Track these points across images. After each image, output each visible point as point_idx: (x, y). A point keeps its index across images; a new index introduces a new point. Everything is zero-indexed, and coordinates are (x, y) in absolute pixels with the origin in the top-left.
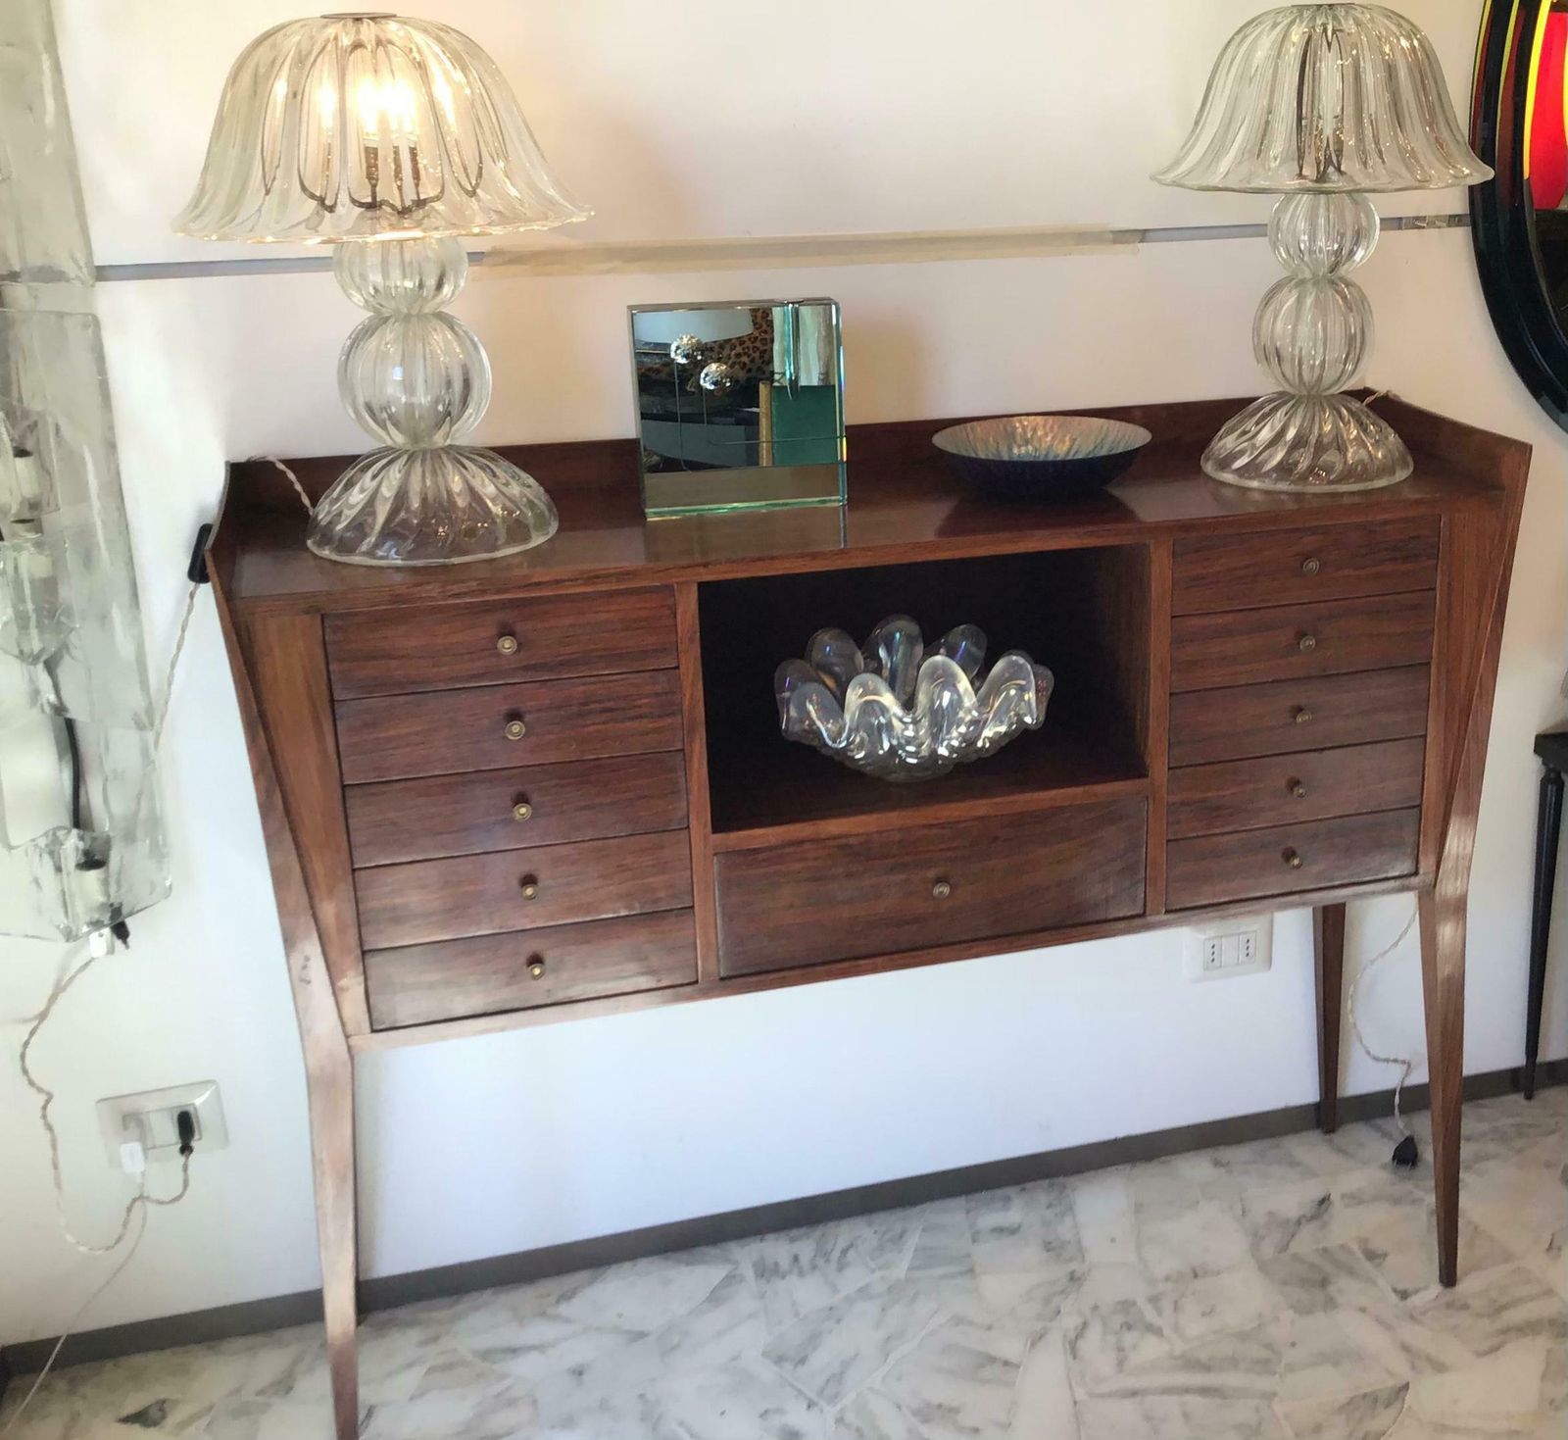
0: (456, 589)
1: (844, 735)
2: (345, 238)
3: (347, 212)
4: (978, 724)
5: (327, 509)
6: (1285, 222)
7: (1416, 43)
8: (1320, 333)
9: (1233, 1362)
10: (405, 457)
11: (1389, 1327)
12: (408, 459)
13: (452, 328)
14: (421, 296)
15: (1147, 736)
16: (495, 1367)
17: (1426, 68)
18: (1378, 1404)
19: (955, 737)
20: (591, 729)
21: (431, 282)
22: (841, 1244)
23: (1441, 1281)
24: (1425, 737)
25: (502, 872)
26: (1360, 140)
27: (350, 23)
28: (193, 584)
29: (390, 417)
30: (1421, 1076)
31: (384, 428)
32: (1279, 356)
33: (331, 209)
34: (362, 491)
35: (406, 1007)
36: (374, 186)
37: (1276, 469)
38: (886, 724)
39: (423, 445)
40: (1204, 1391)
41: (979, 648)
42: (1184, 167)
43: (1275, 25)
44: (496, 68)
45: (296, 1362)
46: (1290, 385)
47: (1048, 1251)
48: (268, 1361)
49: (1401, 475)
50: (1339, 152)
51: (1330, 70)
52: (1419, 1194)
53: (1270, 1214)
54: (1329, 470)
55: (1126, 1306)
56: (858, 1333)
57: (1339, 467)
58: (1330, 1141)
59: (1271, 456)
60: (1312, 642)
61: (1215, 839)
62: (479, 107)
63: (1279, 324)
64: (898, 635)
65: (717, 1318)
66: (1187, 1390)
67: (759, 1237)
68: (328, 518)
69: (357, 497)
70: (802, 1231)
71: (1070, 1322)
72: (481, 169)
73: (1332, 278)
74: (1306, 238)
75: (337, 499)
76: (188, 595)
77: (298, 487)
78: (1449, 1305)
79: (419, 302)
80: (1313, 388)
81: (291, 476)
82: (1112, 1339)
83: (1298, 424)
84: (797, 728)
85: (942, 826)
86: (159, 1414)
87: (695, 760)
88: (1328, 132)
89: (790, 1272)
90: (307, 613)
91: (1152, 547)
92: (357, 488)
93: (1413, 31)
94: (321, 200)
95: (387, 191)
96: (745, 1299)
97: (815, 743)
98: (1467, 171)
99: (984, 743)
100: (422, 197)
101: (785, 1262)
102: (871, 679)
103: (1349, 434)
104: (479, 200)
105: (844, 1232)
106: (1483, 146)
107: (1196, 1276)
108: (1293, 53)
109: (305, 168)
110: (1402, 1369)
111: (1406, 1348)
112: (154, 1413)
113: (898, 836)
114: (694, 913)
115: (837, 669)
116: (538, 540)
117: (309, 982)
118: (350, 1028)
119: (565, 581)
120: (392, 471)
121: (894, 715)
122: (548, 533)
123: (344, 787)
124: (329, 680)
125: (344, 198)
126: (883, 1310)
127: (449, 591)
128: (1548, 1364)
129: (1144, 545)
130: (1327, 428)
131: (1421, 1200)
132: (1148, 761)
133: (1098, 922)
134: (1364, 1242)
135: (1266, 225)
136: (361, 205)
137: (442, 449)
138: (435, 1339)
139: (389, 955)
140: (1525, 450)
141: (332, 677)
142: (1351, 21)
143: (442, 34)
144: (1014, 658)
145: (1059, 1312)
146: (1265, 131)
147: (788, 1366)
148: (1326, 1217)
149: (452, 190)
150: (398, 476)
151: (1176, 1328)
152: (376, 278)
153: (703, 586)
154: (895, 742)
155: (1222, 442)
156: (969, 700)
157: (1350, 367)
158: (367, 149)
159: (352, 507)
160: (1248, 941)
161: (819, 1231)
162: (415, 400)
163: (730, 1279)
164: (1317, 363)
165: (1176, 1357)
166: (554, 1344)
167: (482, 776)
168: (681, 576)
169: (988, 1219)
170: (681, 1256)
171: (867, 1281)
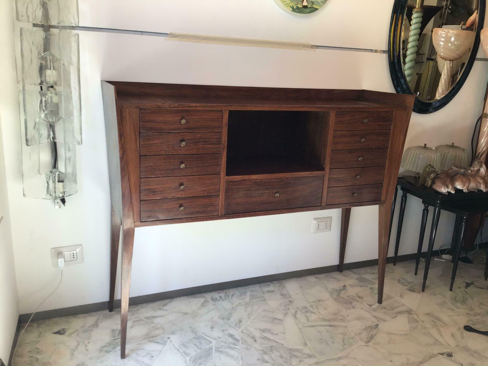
0: (172, 106)
9: (335, 320)
11: (370, 312)
15: (325, 160)
16: (151, 321)
18: (373, 328)
20: (200, 146)
23: (379, 303)
24: (385, 166)
40: (330, 326)
45: (97, 320)
47: (282, 296)
48: (90, 320)
53: (333, 289)
55: (305, 308)
56: (240, 313)
60: (364, 140)
65: (204, 310)
66: (326, 326)
67: (210, 292)
70: (221, 291)
71: (293, 311)
78: (381, 308)
82: (304, 315)
85: (278, 179)
86: (64, 332)
87: (224, 156)
89: (220, 300)
90: (136, 108)
91: (331, 113)
96: (211, 306)
101: (218, 298)
105: (231, 291)
107: (320, 301)
110: (375, 321)
111: (375, 317)
112: (62, 331)
114: (219, 197)
118: (135, 220)
123: (140, 156)
126: (246, 308)
129: (328, 112)
132: (325, 166)
133: (311, 207)
134: (357, 294)
138: (134, 315)
140: (413, 96)
141: (141, 126)
145: (289, 309)
147: (226, 320)
148: (346, 289)
151: (319, 312)
153: (230, 111)
160: (326, 224)
161: (225, 291)
165: (321, 319)
166: (165, 316)
167: (173, 156)
168: (225, 108)
169: (266, 289)
170: (192, 296)
171: (240, 302)
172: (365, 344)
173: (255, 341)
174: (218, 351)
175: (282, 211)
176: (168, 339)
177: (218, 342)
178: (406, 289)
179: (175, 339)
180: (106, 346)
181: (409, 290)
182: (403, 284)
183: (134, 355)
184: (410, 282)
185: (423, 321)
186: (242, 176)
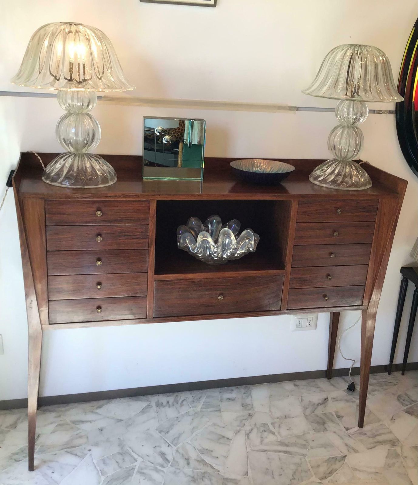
0: (85, 195)
1: (196, 249)
2: (61, 89)
3: (63, 81)
4: (236, 249)
5: (49, 169)
6: (340, 109)
7: (384, 58)
8: (348, 142)
9: (295, 444)
10: (74, 155)
11: (342, 438)
12: (74, 156)
13: (91, 118)
14: (82, 108)
15: (286, 257)
16: (77, 426)
17: (386, 66)
18: (337, 461)
19: (229, 253)
20: (122, 240)
21: (86, 104)
22: (182, 399)
23: (358, 426)
24: (368, 265)
25: (91, 281)
26: (365, 86)
27: (68, 25)
28: (8, 187)
29: (70, 143)
30: (358, 365)
31: (68, 146)
32: (335, 148)
33: (58, 80)
34: (60, 164)
35: (59, 318)
36: (71, 74)
37: (330, 182)
38: (209, 247)
39: (80, 152)
40: (286, 452)
41: (239, 227)
42: (313, 89)
43: (343, 50)
44: (111, 42)
45: (18, 419)
46: (338, 157)
47: (243, 406)
48: (10, 418)
49: (368, 186)
50: (358, 89)
51: (358, 64)
52: (354, 399)
53: (310, 401)
54: (347, 183)
55: (265, 425)
56: (184, 426)
57: (350, 182)
58: (329, 382)
59: (330, 178)
60: (337, 234)
61: (304, 290)
62: (104, 53)
63: (336, 139)
64: (214, 221)
65: (143, 417)
66: (280, 451)
67: (158, 395)
68: (49, 171)
69: (58, 166)
70: (171, 394)
71: (248, 428)
72: (103, 72)
73: (353, 126)
74: (346, 114)
75: (52, 166)
76: (6, 190)
77: (41, 161)
78: (360, 434)
79: (82, 109)
80: (344, 158)
81: (39, 158)
82: (260, 434)
83: (339, 168)
84: (182, 245)
85: (222, 278)
87: (151, 253)
88: (356, 83)
89: (166, 406)
90: (41, 199)
91: (292, 202)
92: (58, 163)
93: (383, 55)
94: (55, 77)
95: (75, 76)
96: (152, 412)
97: (187, 250)
98: (396, 98)
99: (237, 255)
100: (85, 79)
101: (165, 403)
102: (205, 233)
103: (354, 173)
104: (102, 81)
105: (183, 396)
106: (401, 91)
107: (286, 418)
108: (347, 58)
109: (51, 67)
110: (345, 451)
111: (346, 445)
113: (209, 280)
114: (147, 297)
115: (195, 229)
116: (111, 183)
117: (32, 308)
118: (43, 323)
119: (117, 196)
120: (69, 159)
121: (211, 244)
122: (114, 182)
123: (47, 251)
124: (45, 220)
125: (62, 77)
126: (193, 420)
127: (83, 196)
128: (388, 453)
129: (290, 200)
130: (348, 171)
131: (355, 402)
132: (285, 264)
133: (267, 311)
134: (336, 413)
135: (335, 109)
136: (67, 79)
137: (85, 154)
138: (60, 416)
139: (56, 302)
140: (406, 182)
141: (46, 219)
142: (365, 50)
143: (95, 31)
144: (248, 231)
145: (245, 425)
146: (337, 81)
147: (162, 433)
148: (326, 404)
149: (95, 78)
150: (71, 161)
151: (279, 433)
152: (70, 101)
153: (158, 201)
154: (211, 252)
155: (316, 172)
156: (234, 242)
157: (356, 153)
158: (70, 63)
159: (56, 169)
160: (310, 320)
161: (176, 394)
162: (78, 139)
163: (149, 406)
164: (346, 151)
165: (278, 441)
166: (94, 421)
167: (88, 252)
168: (152, 198)
169: (226, 395)
170: (134, 398)
171: (189, 410)
172: (319, 481)
173: (188, 464)
174: (141, 473)
175: (228, 315)
176: (89, 452)
177: (144, 461)
178: (404, 410)
179: (97, 452)
180: (17, 454)
181: (406, 412)
182: (404, 402)
183: (44, 469)
184: (413, 401)
185: (406, 457)
186: (176, 275)
